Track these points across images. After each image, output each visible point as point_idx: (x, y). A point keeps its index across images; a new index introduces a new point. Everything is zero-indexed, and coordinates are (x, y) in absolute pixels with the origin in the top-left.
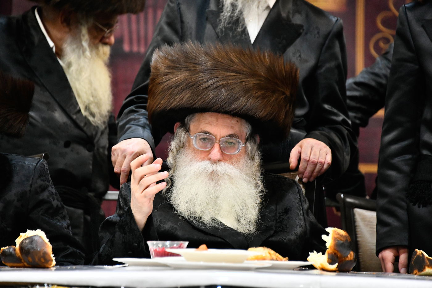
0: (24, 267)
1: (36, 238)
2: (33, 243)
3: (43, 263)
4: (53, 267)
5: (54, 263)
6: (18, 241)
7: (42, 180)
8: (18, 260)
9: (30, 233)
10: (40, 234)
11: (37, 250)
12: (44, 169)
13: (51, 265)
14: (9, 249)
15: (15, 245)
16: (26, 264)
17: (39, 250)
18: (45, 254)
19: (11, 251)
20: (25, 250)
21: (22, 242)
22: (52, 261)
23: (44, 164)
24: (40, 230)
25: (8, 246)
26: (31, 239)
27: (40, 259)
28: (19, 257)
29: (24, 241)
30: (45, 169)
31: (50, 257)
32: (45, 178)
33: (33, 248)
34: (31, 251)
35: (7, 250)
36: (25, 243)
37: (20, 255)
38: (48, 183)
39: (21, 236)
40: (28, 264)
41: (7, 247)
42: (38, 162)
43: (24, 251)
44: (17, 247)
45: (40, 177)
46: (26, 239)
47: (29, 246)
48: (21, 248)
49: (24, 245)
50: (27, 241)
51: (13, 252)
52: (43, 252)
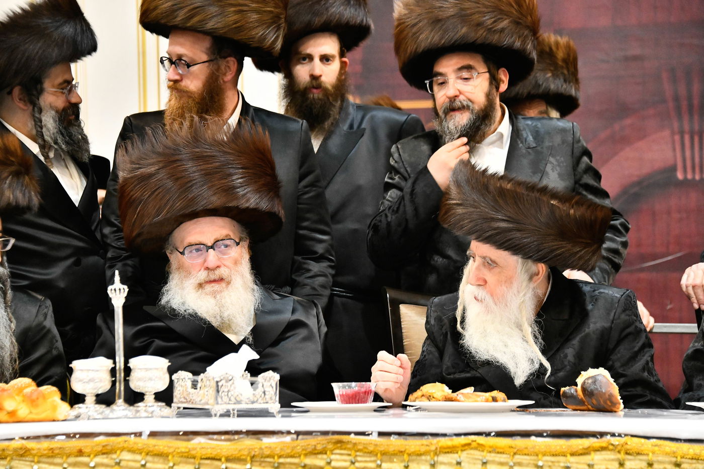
0: (589, 410)
1: (599, 378)
2: (596, 383)
3: (610, 406)
4: (621, 410)
5: (622, 406)
6: (580, 380)
7: (627, 315)
8: (581, 402)
9: (591, 372)
10: (602, 373)
11: (602, 392)
12: (630, 302)
13: (618, 408)
14: (570, 389)
15: (576, 385)
16: (590, 407)
17: (604, 391)
18: (611, 396)
19: (572, 392)
20: (588, 391)
21: (584, 383)
22: (620, 404)
23: (630, 297)
24: (603, 369)
25: (569, 386)
26: (594, 379)
27: (605, 402)
28: (582, 399)
29: (586, 381)
30: (632, 302)
31: (618, 400)
32: (631, 312)
33: (597, 389)
34: (595, 392)
35: (567, 391)
36: (588, 383)
37: (583, 396)
38: (635, 318)
39: (583, 375)
40: (592, 407)
41: (568, 388)
42: (624, 293)
43: (586, 392)
44: (579, 387)
45: (624, 311)
46: (588, 378)
47: (592, 387)
48: (584, 389)
49: (587, 385)
50: (590, 381)
51: (575, 393)
52: (609, 393)
